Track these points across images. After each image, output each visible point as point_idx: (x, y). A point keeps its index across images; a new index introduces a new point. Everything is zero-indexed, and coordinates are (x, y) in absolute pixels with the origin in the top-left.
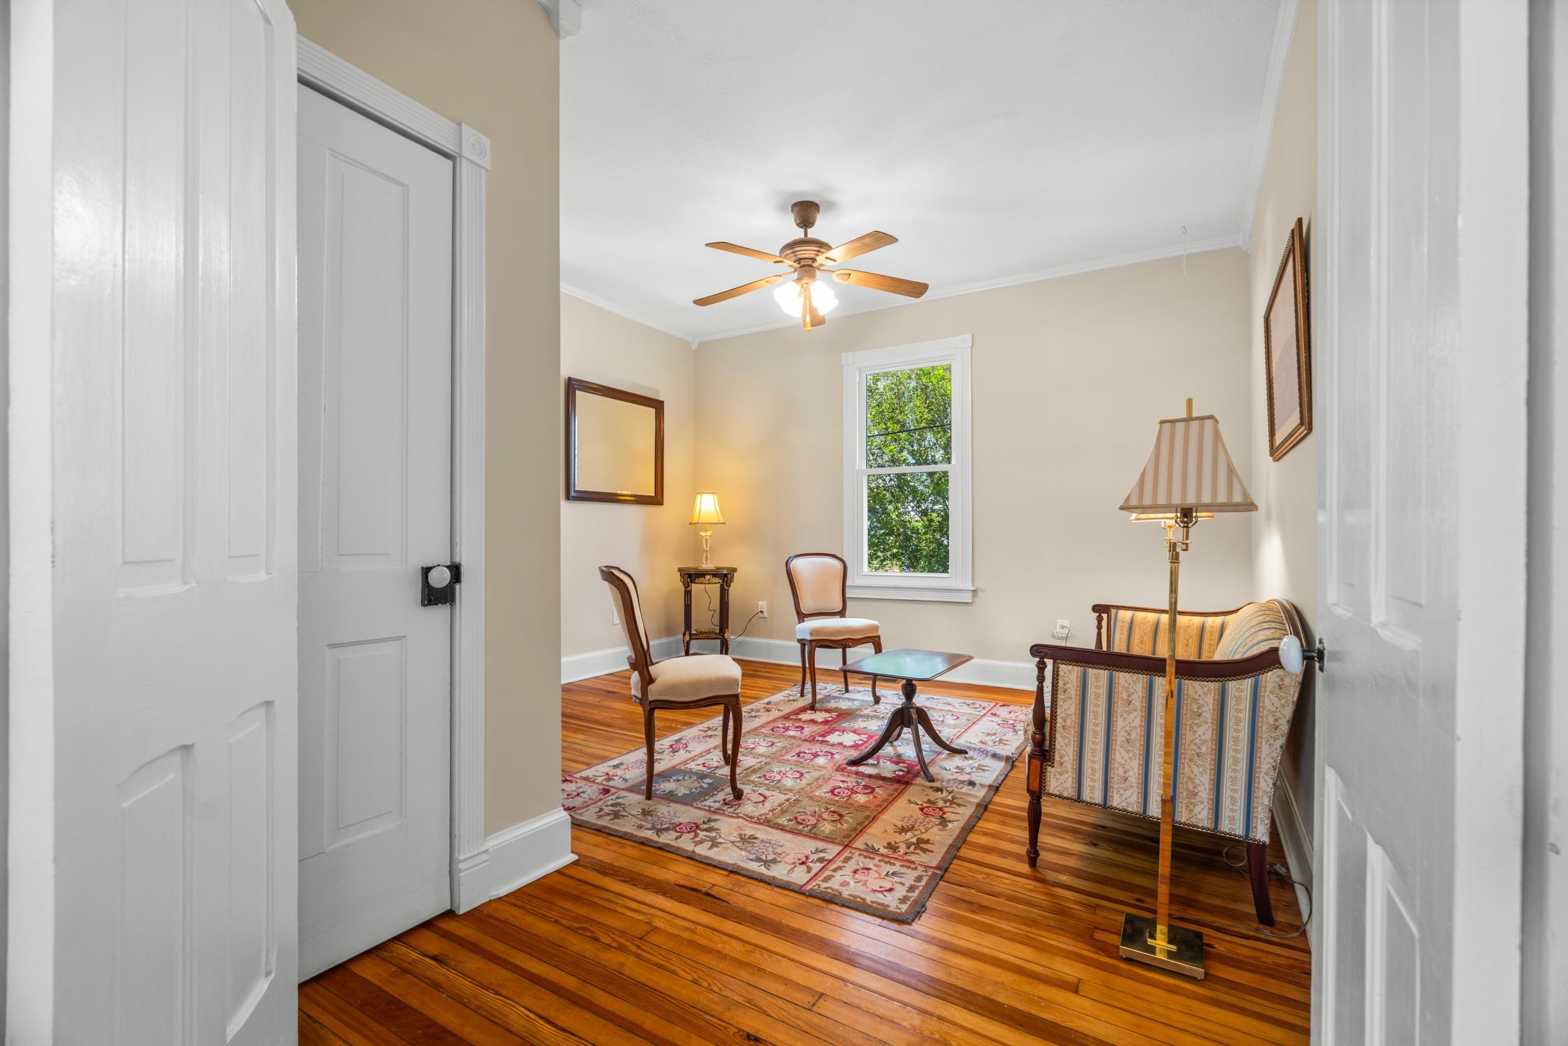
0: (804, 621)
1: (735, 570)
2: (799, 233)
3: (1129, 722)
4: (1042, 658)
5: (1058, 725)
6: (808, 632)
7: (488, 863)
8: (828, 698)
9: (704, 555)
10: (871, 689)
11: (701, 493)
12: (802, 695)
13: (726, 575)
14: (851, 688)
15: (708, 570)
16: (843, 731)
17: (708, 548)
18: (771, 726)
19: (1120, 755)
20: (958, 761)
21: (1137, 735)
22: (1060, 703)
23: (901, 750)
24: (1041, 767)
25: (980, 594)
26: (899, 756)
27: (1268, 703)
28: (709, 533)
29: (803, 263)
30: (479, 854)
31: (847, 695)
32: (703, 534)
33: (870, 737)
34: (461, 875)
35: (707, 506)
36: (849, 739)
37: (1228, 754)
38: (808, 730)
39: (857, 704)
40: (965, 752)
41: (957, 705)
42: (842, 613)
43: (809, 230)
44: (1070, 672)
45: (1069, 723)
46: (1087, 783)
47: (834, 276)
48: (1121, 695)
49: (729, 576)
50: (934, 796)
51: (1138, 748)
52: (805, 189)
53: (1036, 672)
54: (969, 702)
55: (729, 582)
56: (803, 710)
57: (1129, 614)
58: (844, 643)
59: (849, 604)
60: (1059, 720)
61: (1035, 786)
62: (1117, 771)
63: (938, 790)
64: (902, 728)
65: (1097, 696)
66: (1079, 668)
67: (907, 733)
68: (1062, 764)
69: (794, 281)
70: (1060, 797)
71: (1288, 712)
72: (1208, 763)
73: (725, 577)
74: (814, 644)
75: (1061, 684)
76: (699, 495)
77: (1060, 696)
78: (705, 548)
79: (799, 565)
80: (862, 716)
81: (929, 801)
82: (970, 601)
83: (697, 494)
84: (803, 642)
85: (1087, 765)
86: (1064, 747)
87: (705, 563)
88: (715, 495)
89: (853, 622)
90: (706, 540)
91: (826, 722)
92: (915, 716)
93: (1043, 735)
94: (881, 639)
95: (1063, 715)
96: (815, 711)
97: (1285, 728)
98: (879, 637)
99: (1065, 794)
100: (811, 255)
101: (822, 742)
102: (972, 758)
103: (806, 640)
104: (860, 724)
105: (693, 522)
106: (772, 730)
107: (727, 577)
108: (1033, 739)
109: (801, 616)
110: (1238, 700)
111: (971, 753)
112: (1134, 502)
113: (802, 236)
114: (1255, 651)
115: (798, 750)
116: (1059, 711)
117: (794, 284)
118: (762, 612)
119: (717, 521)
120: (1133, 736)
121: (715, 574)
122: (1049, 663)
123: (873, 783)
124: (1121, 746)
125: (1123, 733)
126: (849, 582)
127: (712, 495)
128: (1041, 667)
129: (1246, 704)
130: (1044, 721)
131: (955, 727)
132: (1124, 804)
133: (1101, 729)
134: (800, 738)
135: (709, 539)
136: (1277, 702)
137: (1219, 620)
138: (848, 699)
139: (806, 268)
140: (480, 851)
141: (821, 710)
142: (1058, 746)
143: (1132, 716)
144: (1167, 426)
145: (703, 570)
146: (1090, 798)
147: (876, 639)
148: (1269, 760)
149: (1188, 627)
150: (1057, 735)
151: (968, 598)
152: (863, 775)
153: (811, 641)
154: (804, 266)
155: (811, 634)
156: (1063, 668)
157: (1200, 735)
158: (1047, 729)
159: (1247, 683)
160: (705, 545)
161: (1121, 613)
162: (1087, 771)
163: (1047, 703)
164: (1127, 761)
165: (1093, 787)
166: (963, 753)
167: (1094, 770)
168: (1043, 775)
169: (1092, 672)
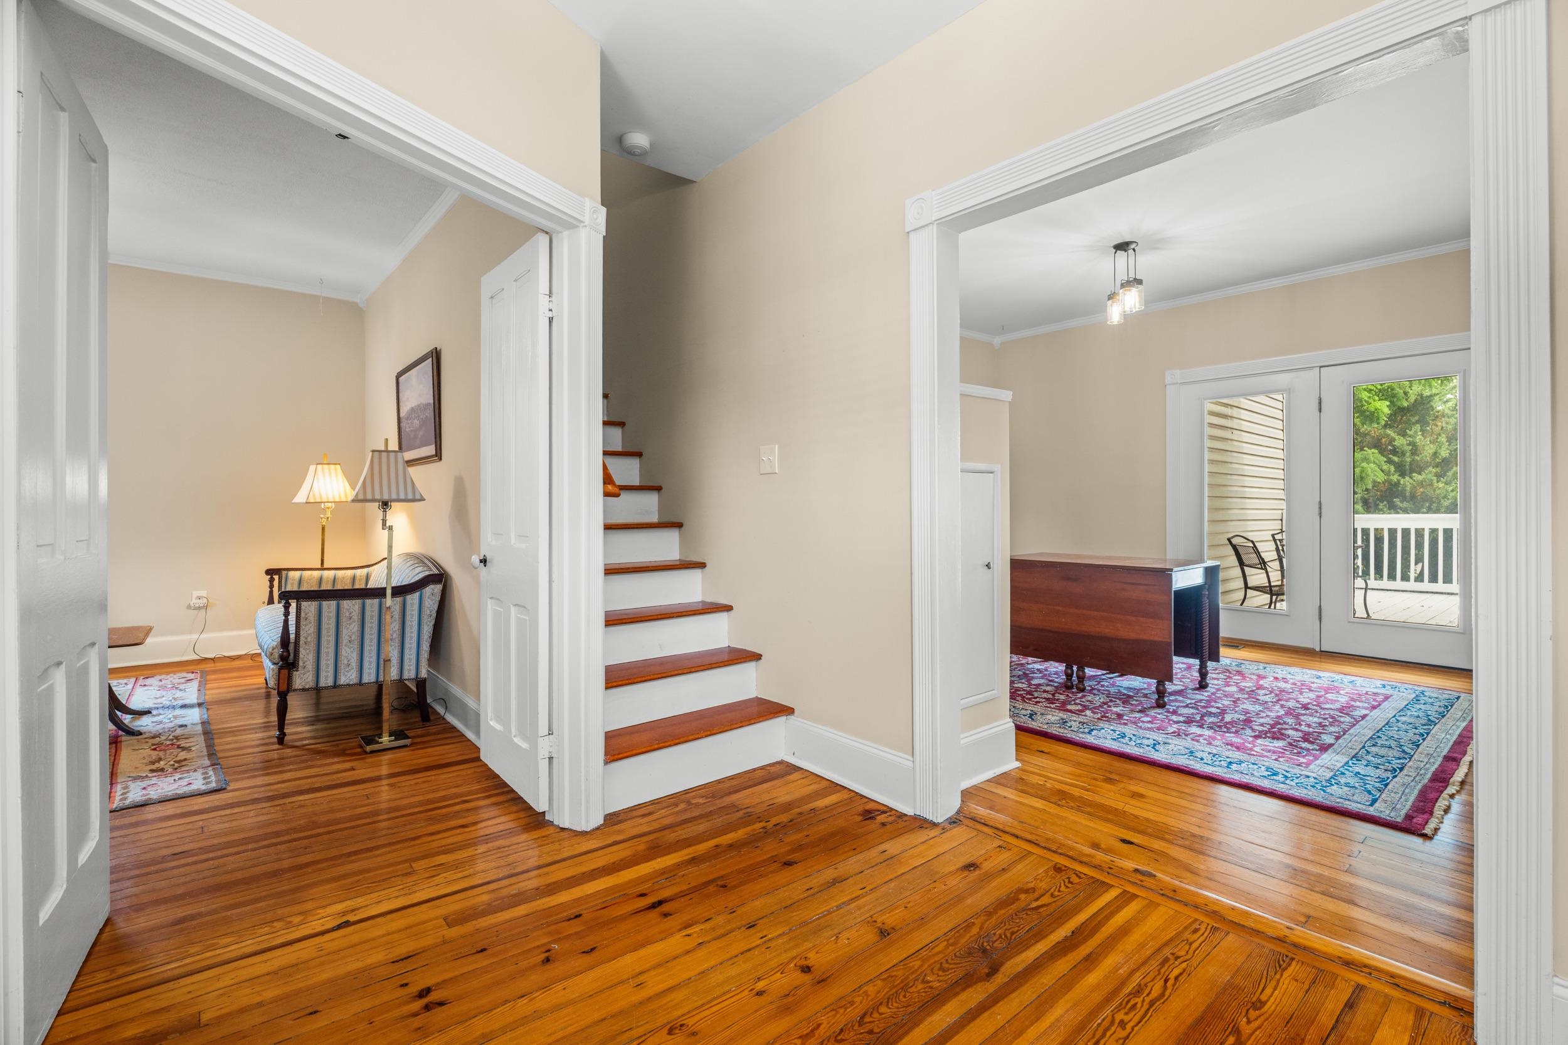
3: (350, 630)
4: (287, 600)
5: (301, 642)
19: (344, 651)
20: (147, 719)
21: (355, 637)
22: (302, 627)
24: (289, 673)
27: (427, 604)
37: (407, 635)
44: (309, 606)
45: (309, 640)
46: (322, 675)
48: (345, 614)
50: (154, 741)
51: (356, 645)
57: (298, 574)
60: (302, 639)
61: (284, 688)
62: (343, 661)
63: (153, 737)
65: (329, 618)
66: (316, 603)
68: (304, 668)
70: (302, 690)
71: (436, 607)
72: (397, 643)
75: (303, 615)
77: (303, 623)
86: (306, 656)
93: (288, 651)
95: (305, 635)
97: (434, 615)
99: (307, 687)
102: (160, 714)
108: (282, 655)
110: (412, 604)
112: (361, 497)
114: (417, 578)
116: (302, 633)
120: (353, 637)
122: (293, 602)
124: (346, 646)
125: (347, 637)
129: (416, 607)
132: (348, 681)
133: (332, 638)
136: (431, 603)
137: (365, 570)
142: (301, 656)
143: (352, 626)
144: (376, 454)
146: (325, 684)
148: (427, 633)
149: (344, 578)
150: (301, 649)
156: (305, 604)
157: (392, 628)
158: (292, 648)
159: (416, 595)
161: (291, 574)
162: (322, 667)
164: (349, 654)
165: (327, 677)
166: (148, 712)
167: (327, 665)
168: (290, 679)
169: (325, 603)
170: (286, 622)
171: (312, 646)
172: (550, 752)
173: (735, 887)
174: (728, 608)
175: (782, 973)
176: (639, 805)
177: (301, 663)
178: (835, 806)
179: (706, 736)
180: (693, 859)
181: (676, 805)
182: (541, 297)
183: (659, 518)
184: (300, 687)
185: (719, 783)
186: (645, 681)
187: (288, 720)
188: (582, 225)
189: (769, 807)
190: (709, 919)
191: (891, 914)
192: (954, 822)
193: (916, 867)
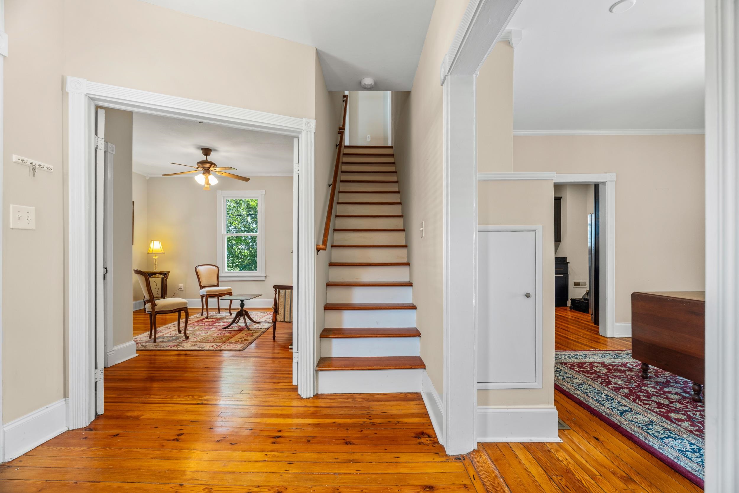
0: (203, 289)
1: (169, 272)
2: (204, 158)
4: (276, 289)
5: (280, 304)
6: (205, 292)
7: (114, 354)
8: (212, 315)
9: (155, 266)
10: (229, 312)
11: (153, 241)
12: (202, 315)
13: (166, 274)
14: (221, 312)
15: (157, 272)
16: (220, 323)
17: (156, 263)
18: (193, 324)
20: (258, 325)
22: (280, 299)
23: (240, 325)
25: (267, 277)
26: (239, 326)
28: (157, 257)
29: (205, 168)
30: (112, 351)
31: (219, 314)
32: (154, 257)
33: (229, 323)
34: (108, 356)
35: (156, 246)
36: (222, 324)
38: (206, 324)
39: (223, 316)
40: (260, 323)
41: (259, 313)
42: (217, 286)
43: (208, 157)
45: (282, 304)
46: (286, 317)
47: (217, 173)
49: (167, 274)
50: (249, 332)
52: (207, 144)
53: (274, 292)
54: (263, 312)
55: (167, 277)
56: (204, 319)
58: (218, 295)
59: (220, 283)
60: (280, 303)
61: (274, 320)
63: (251, 331)
64: (240, 317)
65: (288, 296)
66: (284, 290)
67: (242, 318)
68: (280, 314)
69: (202, 174)
70: (280, 321)
73: (165, 275)
74: (207, 296)
75: (280, 295)
76: (152, 242)
77: (280, 297)
78: (155, 263)
79: (200, 269)
80: (226, 319)
81: (248, 333)
82: (264, 280)
83: (151, 241)
84: (202, 296)
85: (286, 313)
86: (281, 309)
87: (155, 269)
88: (160, 242)
89: (222, 288)
90: (156, 260)
91: (213, 321)
92: (244, 313)
94: (232, 293)
96: (208, 319)
98: (232, 292)
99: (281, 321)
100: (209, 166)
101: (212, 326)
102: (262, 324)
103: (205, 295)
104: (225, 320)
105: (150, 252)
106: (193, 325)
107: (166, 275)
108: (274, 308)
109: (201, 287)
111: (261, 323)
113: (205, 159)
115: (204, 328)
116: (280, 301)
117: (202, 175)
118: (181, 288)
119: (161, 252)
121: (161, 273)
122: (278, 289)
123: (231, 332)
126: (220, 275)
127: (159, 242)
128: (276, 291)
130: (276, 304)
131: (257, 318)
133: (289, 304)
134: (204, 326)
135: (157, 260)
138: (220, 315)
139: (207, 170)
140: (112, 350)
141: (210, 319)
142: (279, 309)
145: (155, 272)
146: (287, 321)
147: (231, 293)
150: (279, 307)
151: (263, 279)
152: (228, 331)
153: (206, 295)
154: (206, 169)
155: (207, 292)
156: (281, 290)
158: (277, 306)
160: (155, 262)
162: (286, 314)
163: (277, 300)
165: (287, 318)
166: (259, 323)
167: (287, 314)
168: (276, 316)
169: (287, 291)
170: (276, 296)
171: (283, 306)
172: (297, 360)
173: (312, 443)
174: (413, 307)
175: (268, 490)
176: (336, 394)
177: (279, 312)
178: (410, 424)
179: (369, 369)
180: (318, 424)
181: (348, 399)
182: (294, 165)
183: (407, 261)
184: (279, 321)
185: (378, 395)
186: (352, 337)
187: (277, 332)
188: (302, 130)
189: (382, 413)
190: (283, 452)
191: (351, 490)
192: (460, 459)
193: (399, 473)
